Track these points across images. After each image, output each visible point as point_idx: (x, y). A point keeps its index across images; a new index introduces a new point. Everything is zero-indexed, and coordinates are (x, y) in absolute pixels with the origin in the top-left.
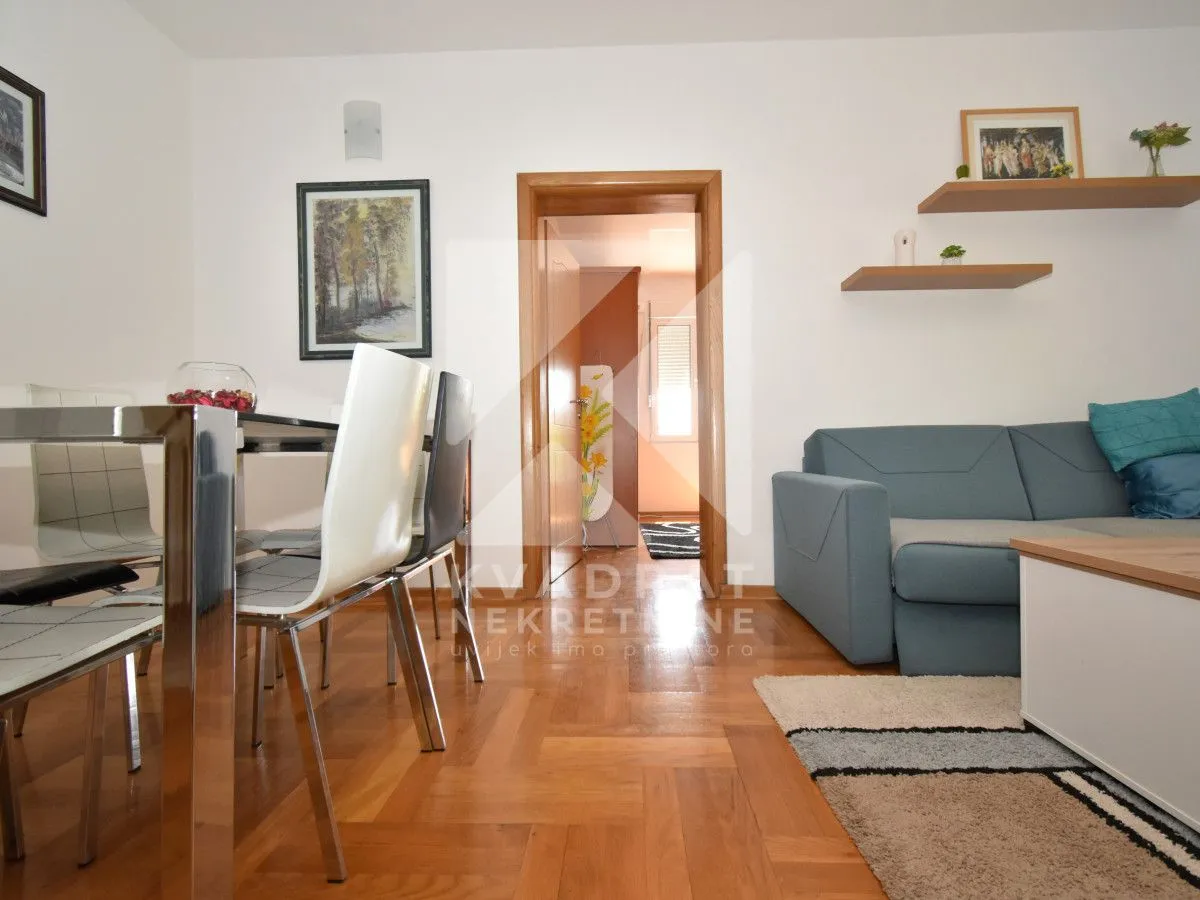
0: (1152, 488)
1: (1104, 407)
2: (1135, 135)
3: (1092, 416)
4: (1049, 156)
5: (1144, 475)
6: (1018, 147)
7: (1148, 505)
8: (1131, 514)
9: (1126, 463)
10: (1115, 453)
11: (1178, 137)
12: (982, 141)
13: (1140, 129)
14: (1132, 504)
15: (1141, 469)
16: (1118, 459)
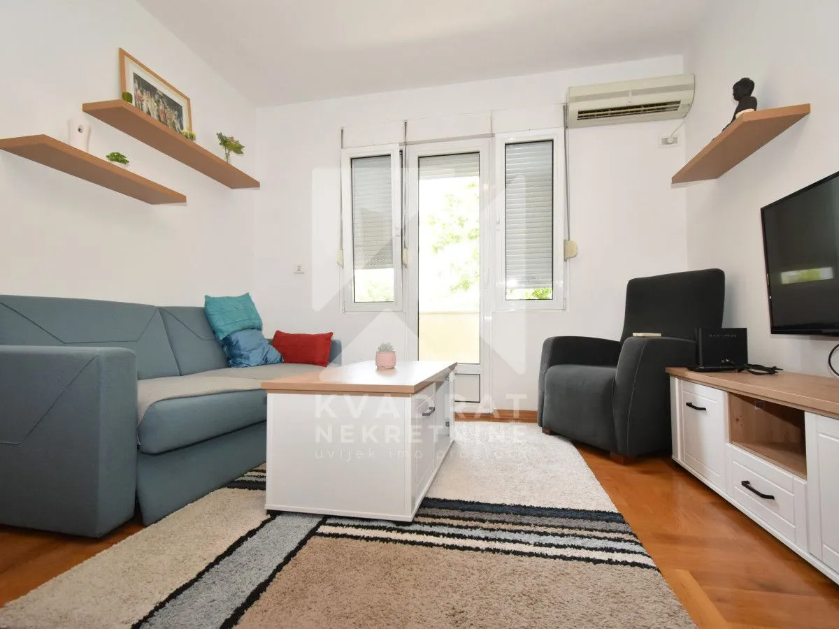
0: (239, 349)
1: (213, 299)
2: (220, 136)
3: (206, 305)
4: (175, 121)
5: (235, 342)
6: (158, 102)
7: (239, 360)
8: (229, 366)
9: (226, 334)
10: (221, 328)
11: (238, 149)
12: (135, 82)
13: (223, 135)
14: (229, 359)
15: (233, 338)
16: (222, 332)
